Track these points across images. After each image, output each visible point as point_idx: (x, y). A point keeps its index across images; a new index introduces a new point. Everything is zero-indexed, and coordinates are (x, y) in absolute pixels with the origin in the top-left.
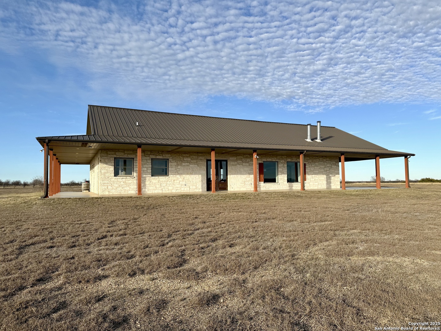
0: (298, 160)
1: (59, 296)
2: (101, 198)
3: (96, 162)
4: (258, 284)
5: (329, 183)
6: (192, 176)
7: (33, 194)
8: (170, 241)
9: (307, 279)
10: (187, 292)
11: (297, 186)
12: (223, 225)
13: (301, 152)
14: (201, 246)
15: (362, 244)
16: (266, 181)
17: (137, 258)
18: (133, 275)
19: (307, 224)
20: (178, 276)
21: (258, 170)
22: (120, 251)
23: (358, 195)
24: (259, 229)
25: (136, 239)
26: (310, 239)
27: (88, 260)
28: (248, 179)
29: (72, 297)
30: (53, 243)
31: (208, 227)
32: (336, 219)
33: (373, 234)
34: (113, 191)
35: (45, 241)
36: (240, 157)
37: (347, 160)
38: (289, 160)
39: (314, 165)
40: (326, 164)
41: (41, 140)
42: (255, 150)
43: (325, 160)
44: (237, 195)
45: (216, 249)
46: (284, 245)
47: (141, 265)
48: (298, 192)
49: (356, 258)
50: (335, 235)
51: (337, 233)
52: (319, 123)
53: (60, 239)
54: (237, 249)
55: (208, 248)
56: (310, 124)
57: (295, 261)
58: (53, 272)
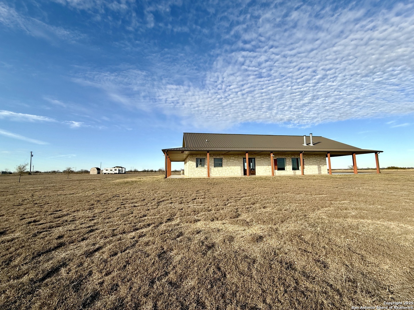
0: (299, 157)
1: (179, 229)
2: (191, 179)
3: (188, 160)
4: (286, 232)
5: (320, 170)
6: (236, 167)
7: (160, 176)
8: (229, 203)
9: (319, 232)
10: (243, 233)
11: (298, 173)
12: (257, 195)
13: (301, 152)
14: (246, 206)
15: (353, 211)
16: (279, 169)
17: (213, 212)
18: (213, 220)
19: (310, 196)
20: (237, 223)
21: (274, 163)
22: (204, 207)
23: (341, 178)
24: (280, 198)
25: (211, 201)
26: (314, 206)
27: (189, 210)
28: (268, 168)
29: (185, 230)
30: (172, 201)
31: (248, 196)
32: (330, 193)
33: (360, 204)
34: (196, 175)
35: (168, 200)
36: (262, 156)
37: (331, 156)
38: (293, 157)
39: (309, 160)
40: (317, 159)
41: (164, 151)
42: (272, 152)
43: (316, 156)
44: (262, 178)
45: (256, 209)
46: (297, 209)
47: (216, 215)
48: (300, 176)
49: (351, 220)
50: (332, 204)
51: (333, 202)
52: (311, 135)
53: (174, 199)
54: (268, 209)
55: (251, 208)
56: (305, 136)
57: (307, 219)
58: (174, 216)
